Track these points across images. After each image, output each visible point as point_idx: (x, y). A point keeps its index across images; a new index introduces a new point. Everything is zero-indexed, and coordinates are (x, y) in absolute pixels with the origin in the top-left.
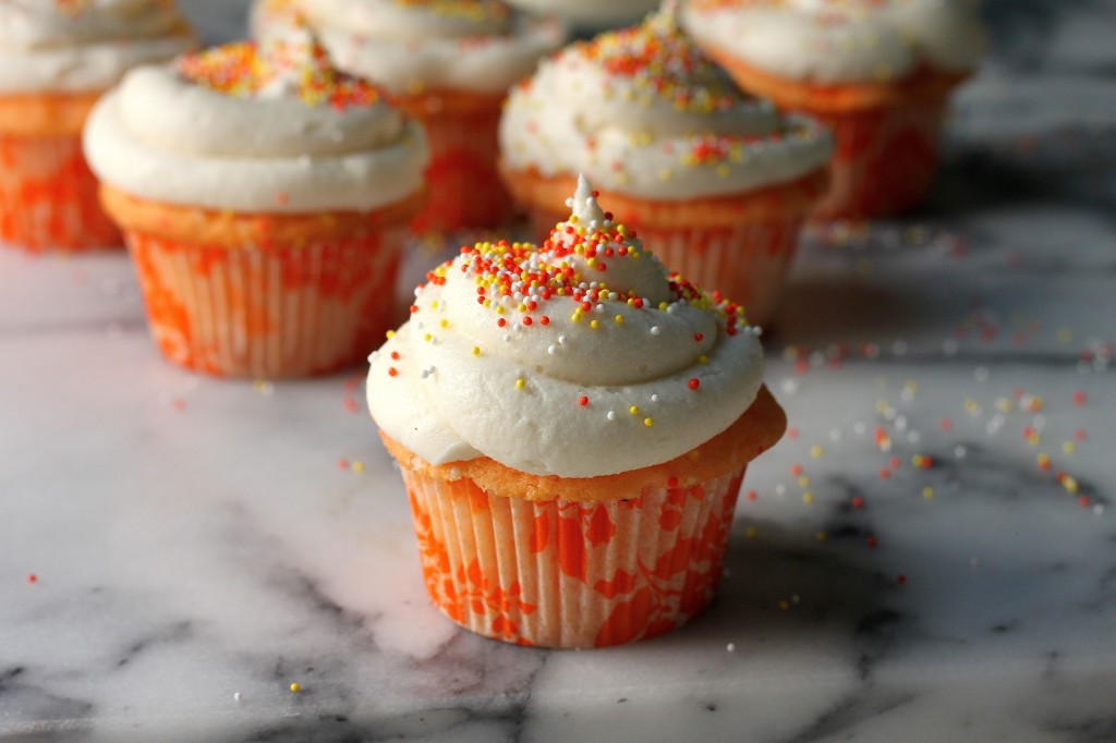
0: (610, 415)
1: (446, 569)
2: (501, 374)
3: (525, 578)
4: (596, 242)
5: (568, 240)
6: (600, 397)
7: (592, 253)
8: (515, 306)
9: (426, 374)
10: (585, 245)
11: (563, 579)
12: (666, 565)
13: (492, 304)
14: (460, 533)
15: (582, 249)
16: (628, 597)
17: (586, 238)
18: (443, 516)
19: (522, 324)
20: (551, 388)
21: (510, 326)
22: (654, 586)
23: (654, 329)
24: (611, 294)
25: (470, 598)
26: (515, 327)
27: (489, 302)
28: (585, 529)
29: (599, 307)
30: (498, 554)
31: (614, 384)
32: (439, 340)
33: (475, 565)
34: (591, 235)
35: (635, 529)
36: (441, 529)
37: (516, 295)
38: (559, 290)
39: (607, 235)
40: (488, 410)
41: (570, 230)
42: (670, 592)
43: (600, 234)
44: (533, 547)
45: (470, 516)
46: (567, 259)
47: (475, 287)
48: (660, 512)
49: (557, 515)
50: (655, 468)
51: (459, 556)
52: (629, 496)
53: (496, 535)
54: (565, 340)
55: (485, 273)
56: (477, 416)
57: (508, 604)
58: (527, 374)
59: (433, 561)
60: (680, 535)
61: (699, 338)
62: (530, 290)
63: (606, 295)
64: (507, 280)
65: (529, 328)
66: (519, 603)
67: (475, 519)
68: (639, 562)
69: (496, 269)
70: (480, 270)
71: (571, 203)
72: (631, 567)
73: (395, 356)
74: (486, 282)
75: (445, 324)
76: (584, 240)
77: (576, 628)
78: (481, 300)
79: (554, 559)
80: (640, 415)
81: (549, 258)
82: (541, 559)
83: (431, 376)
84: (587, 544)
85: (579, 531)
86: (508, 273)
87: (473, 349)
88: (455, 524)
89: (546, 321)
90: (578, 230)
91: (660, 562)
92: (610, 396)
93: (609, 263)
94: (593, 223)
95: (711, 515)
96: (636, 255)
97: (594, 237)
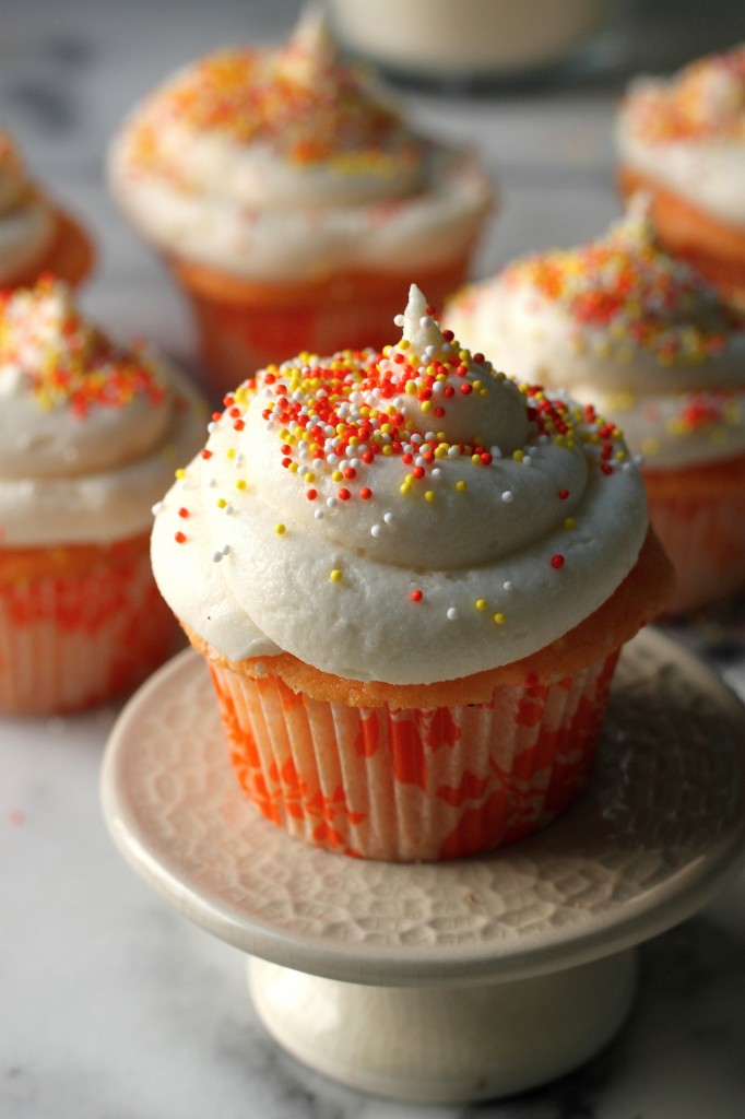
0: (450, 613)
1: (255, 762)
2: (312, 561)
3: (351, 784)
4: (432, 379)
5: (398, 372)
6: (437, 588)
7: (427, 395)
8: (328, 471)
9: (218, 558)
10: (418, 381)
11: (398, 788)
12: (525, 763)
13: (299, 469)
14: (269, 730)
15: (414, 388)
16: (477, 804)
17: (420, 370)
18: (248, 707)
19: (337, 497)
20: (375, 578)
21: (323, 500)
22: (512, 787)
23: (506, 495)
24: (452, 450)
25: (287, 801)
26: (329, 501)
27: (296, 466)
28: (424, 733)
29: (435, 471)
30: (318, 758)
31: (456, 568)
32: (235, 508)
33: (289, 765)
34: (426, 367)
35: (485, 730)
36: (248, 718)
37: (330, 458)
38: (385, 449)
39: (446, 365)
40: (297, 607)
41: (400, 359)
42: (533, 792)
43: (438, 364)
44: (359, 748)
45: (282, 713)
46: (394, 402)
47: (280, 443)
48: (516, 710)
49: (389, 719)
50: (510, 667)
51: (270, 752)
52: (476, 700)
53: (314, 737)
54: (393, 519)
55: (292, 423)
56: (283, 615)
57: (332, 813)
58: (346, 559)
59: (241, 750)
60: (543, 727)
61: (564, 495)
62: (348, 450)
63: (444, 452)
64: (319, 436)
65: (346, 503)
66: (345, 810)
67: (288, 717)
68: (491, 761)
69: (306, 419)
70: (285, 419)
71: (401, 321)
72: (481, 767)
73: (184, 513)
74: (293, 438)
75: (242, 485)
76: (417, 374)
77: (416, 841)
78: (287, 463)
79: (387, 764)
80: (489, 610)
81: (373, 399)
82: (370, 764)
83: (226, 558)
84: (427, 750)
85: (417, 735)
86: (320, 424)
87: (277, 527)
88: (262, 716)
89: (368, 494)
90: (410, 358)
91: (518, 762)
92: (450, 585)
93: (449, 407)
94: (428, 349)
95: (583, 699)
96: (483, 392)
97: (429, 370)
